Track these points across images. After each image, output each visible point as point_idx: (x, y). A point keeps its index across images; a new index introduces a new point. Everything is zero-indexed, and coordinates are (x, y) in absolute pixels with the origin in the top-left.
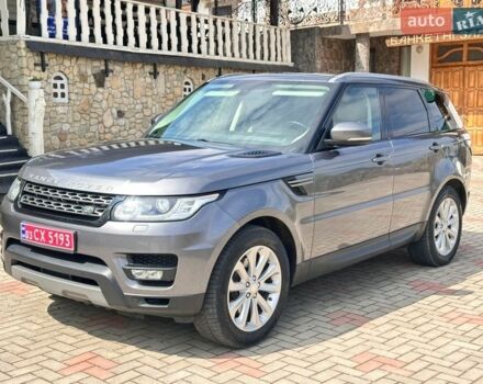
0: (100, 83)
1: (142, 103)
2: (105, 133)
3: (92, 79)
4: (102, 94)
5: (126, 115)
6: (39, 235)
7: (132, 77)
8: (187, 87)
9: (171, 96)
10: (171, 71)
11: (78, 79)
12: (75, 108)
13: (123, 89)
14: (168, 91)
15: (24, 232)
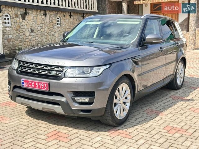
0: (24, 18)
1: (41, 27)
2: (26, 39)
3: (20, 16)
4: (25, 22)
5: (34, 31)
6: (31, 84)
7: (36, 16)
8: (58, 20)
9: (52, 24)
10: (52, 13)
11: (14, 16)
12: (14, 28)
13: (33, 21)
14: (51, 22)
15: (23, 83)
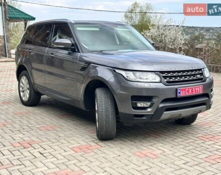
6: (188, 91)
15: (179, 93)
